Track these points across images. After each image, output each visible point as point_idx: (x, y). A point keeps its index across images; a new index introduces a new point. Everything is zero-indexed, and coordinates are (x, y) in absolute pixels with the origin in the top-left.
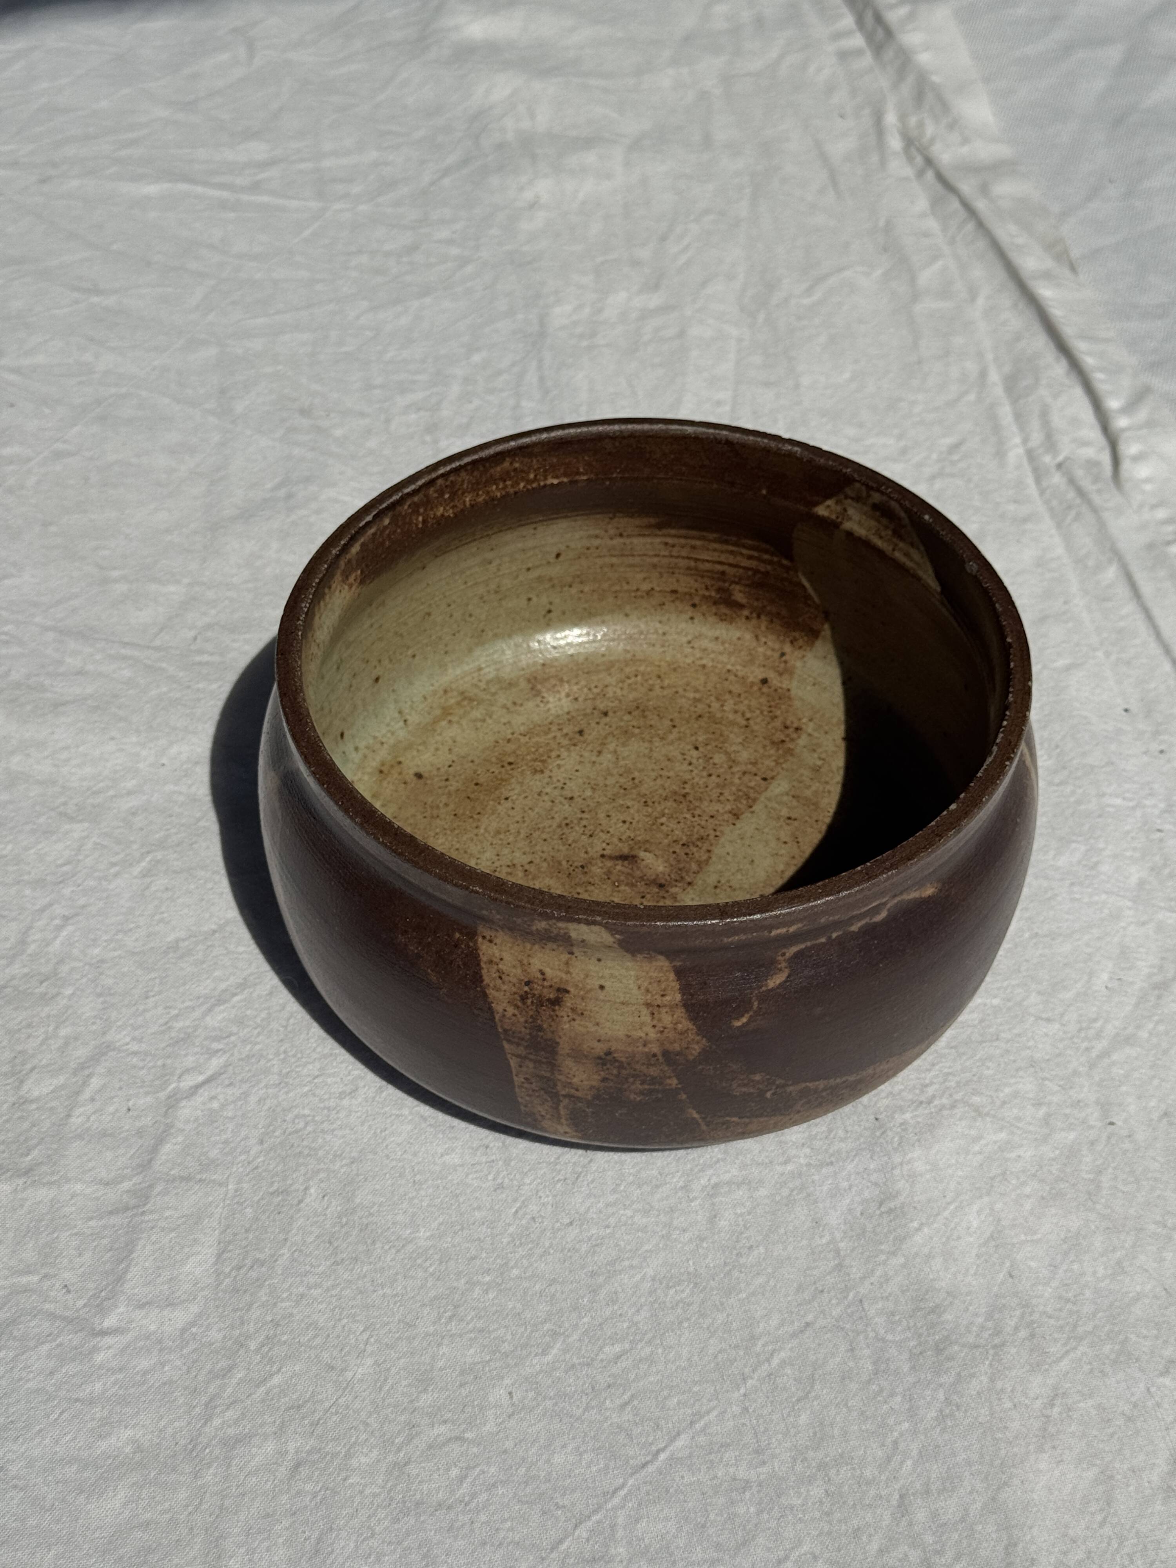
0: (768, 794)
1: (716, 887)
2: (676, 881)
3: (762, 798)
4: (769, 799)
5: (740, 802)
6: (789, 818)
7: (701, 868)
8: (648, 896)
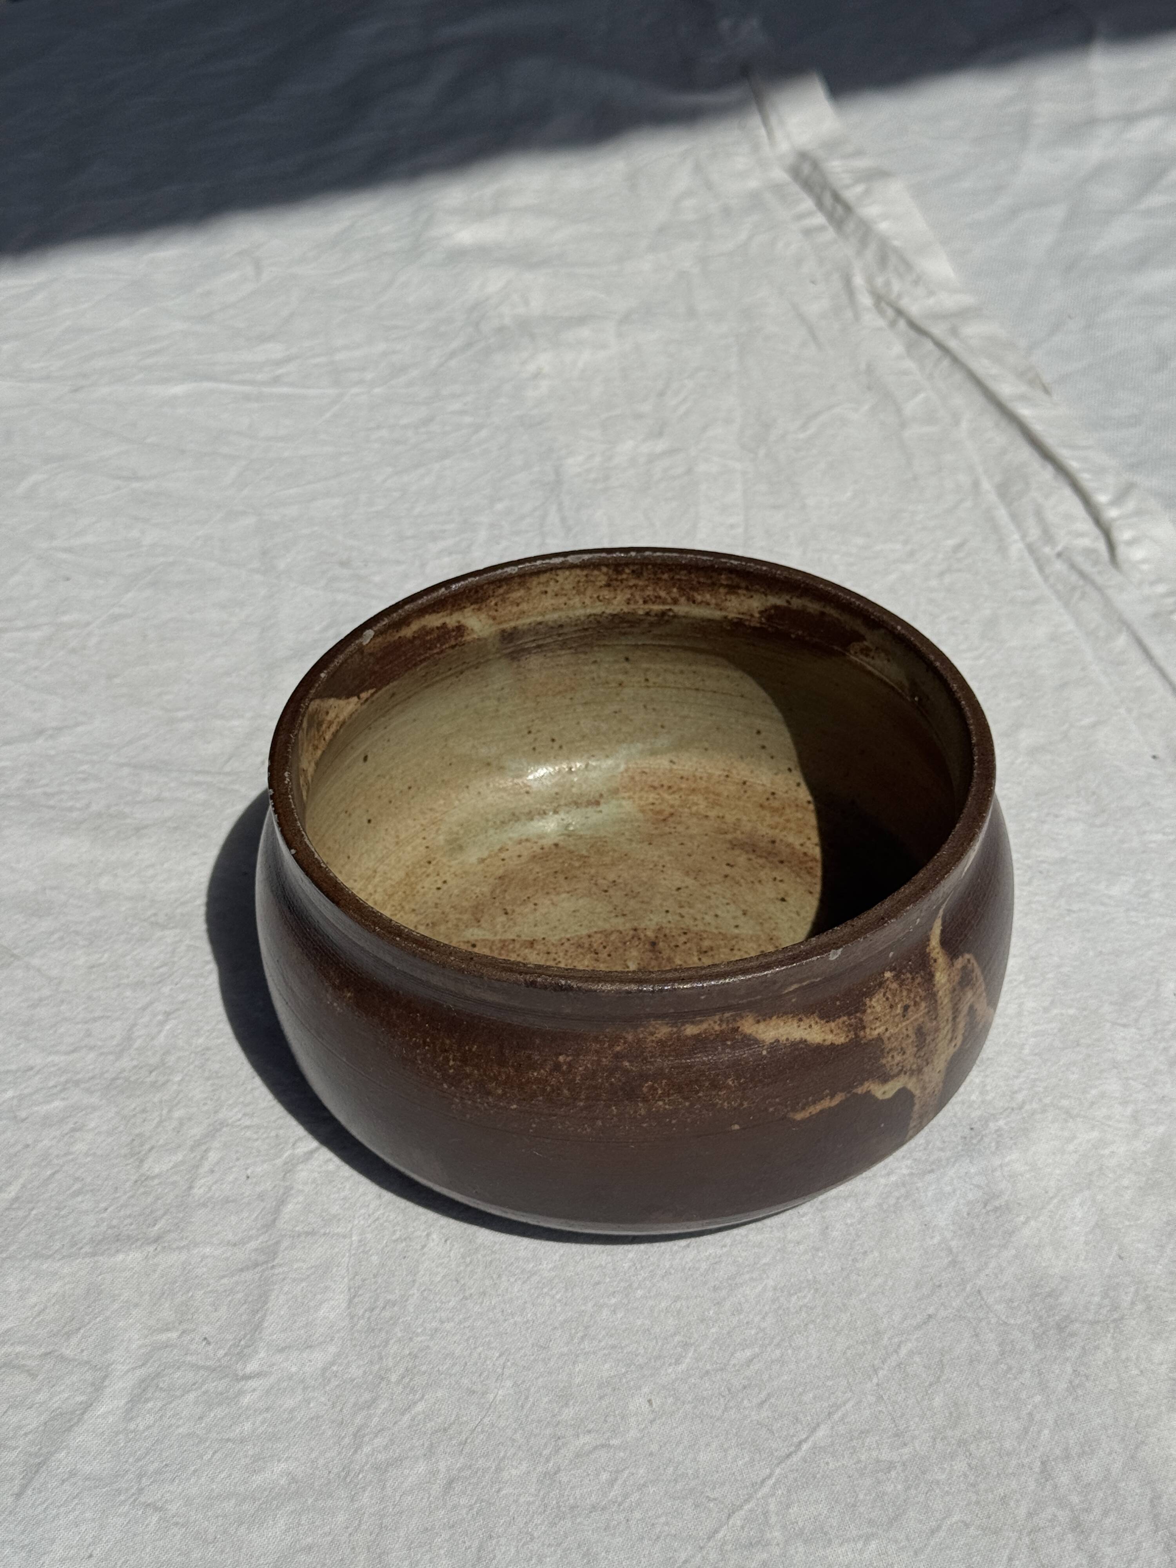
0: (489, 936)
1: (624, 915)
2: (639, 939)
3: (498, 937)
4: (496, 934)
5: (514, 947)
6: (506, 913)
7: (612, 932)
8: (672, 944)
